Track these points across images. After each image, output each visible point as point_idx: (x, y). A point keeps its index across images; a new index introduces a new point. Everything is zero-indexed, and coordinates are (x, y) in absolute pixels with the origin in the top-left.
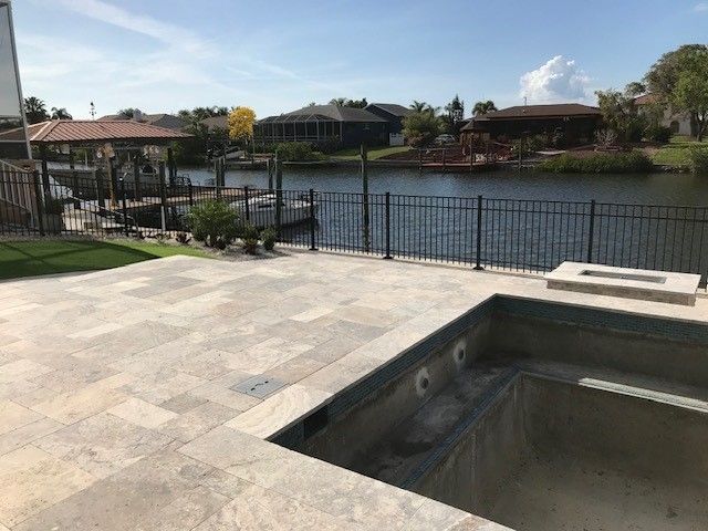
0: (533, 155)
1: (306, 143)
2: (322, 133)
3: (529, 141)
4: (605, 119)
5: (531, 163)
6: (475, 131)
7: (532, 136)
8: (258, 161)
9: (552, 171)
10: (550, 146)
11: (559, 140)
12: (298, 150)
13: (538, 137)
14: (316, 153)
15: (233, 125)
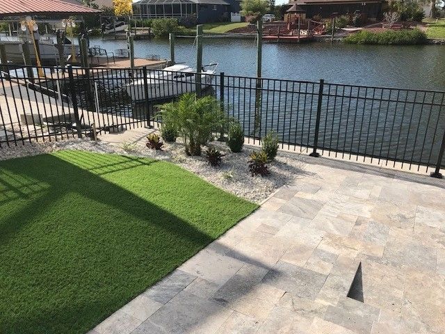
0: (340, 31)
1: (174, 19)
2: (184, 12)
3: (337, 20)
4: (389, 4)
5: (340, 37)
6: (297, 12)
7: (338, 15)
8: (138, 33)
9: (356, 43)
10: (351, 24)
11: (357, 19)
12: (168, 25)
13: (343, 17)
14: (180, 27)
15: (117, 5)
